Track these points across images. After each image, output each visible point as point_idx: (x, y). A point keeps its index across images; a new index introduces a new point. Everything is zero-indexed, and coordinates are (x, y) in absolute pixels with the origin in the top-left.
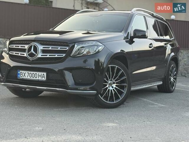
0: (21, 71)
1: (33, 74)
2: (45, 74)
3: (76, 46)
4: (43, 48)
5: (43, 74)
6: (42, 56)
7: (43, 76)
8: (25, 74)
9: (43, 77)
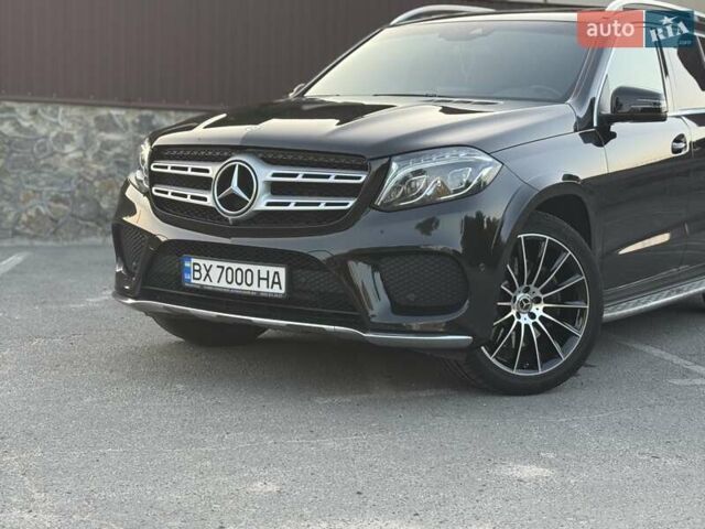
0: (194, 260)
1: (239, 272)
2: (282, 271)
3: (394, 166)
4: (275, 175)
5: (276, 273)
6: (269, 204)
7: (276, 280)
8: (208, 271)
9: (274, 283)
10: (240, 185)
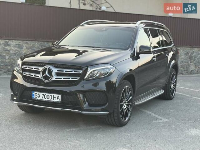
0: (35, 92)
1: (48, 96)
2: (60, 96)
3: (89, 68)
4: (57, 71)
5: (58, 96)
6: (56, 78)
7: (58, 98)
8: (39, 95)
10: (48, 73)
